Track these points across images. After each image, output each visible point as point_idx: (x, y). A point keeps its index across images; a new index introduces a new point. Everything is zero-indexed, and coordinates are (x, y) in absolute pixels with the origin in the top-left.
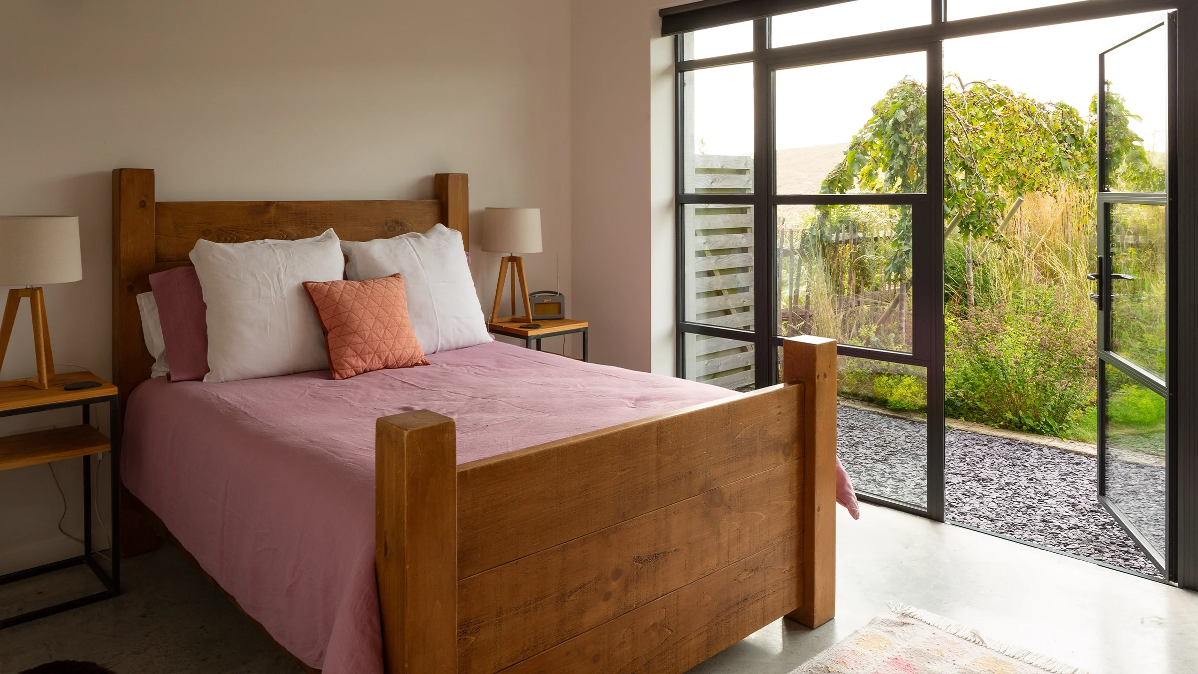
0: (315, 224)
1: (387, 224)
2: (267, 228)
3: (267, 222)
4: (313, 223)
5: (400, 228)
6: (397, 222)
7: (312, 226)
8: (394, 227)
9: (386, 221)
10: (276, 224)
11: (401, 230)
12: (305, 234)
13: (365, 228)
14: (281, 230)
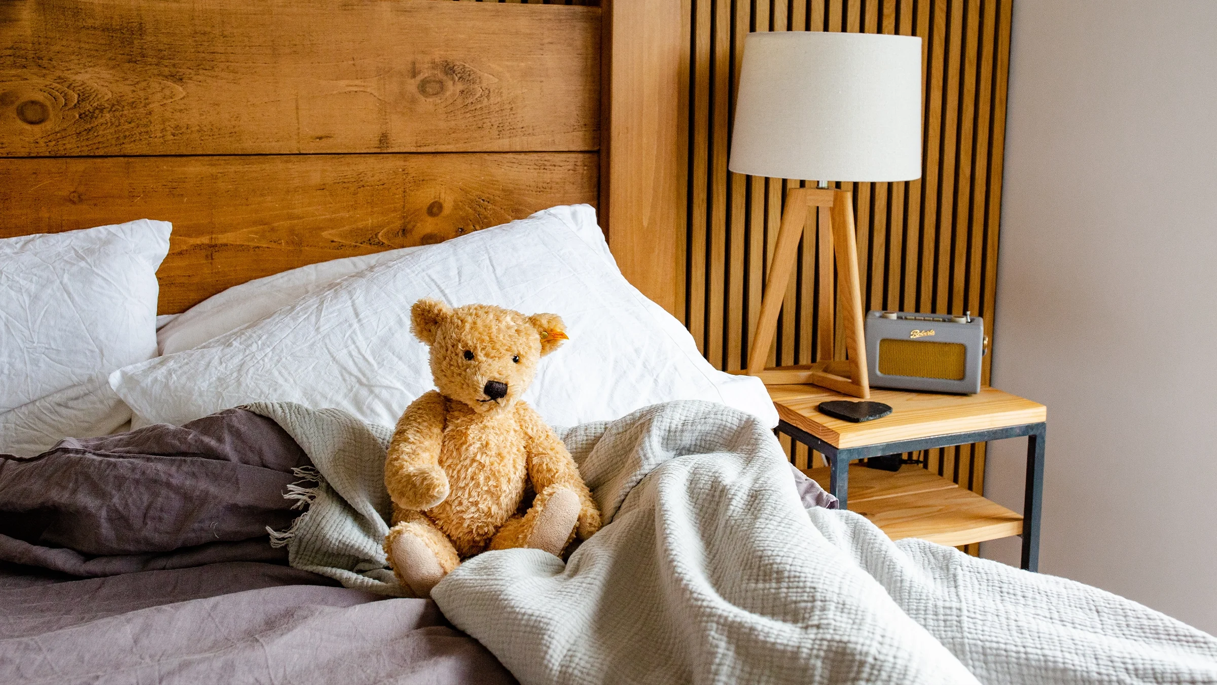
0: (174, 65)
1: (414, 74)
2: (13, 72)
3: (9, 52)
4: (166, 62)
5: (460, 86)
6: (449, 69)
7: (166, 71)
8: (441, 82)
9: (414, 63)
10: (40, 58)
11: (462, 92)
12: (142, 94)
13: (343, 83)
14: (59, 78)
